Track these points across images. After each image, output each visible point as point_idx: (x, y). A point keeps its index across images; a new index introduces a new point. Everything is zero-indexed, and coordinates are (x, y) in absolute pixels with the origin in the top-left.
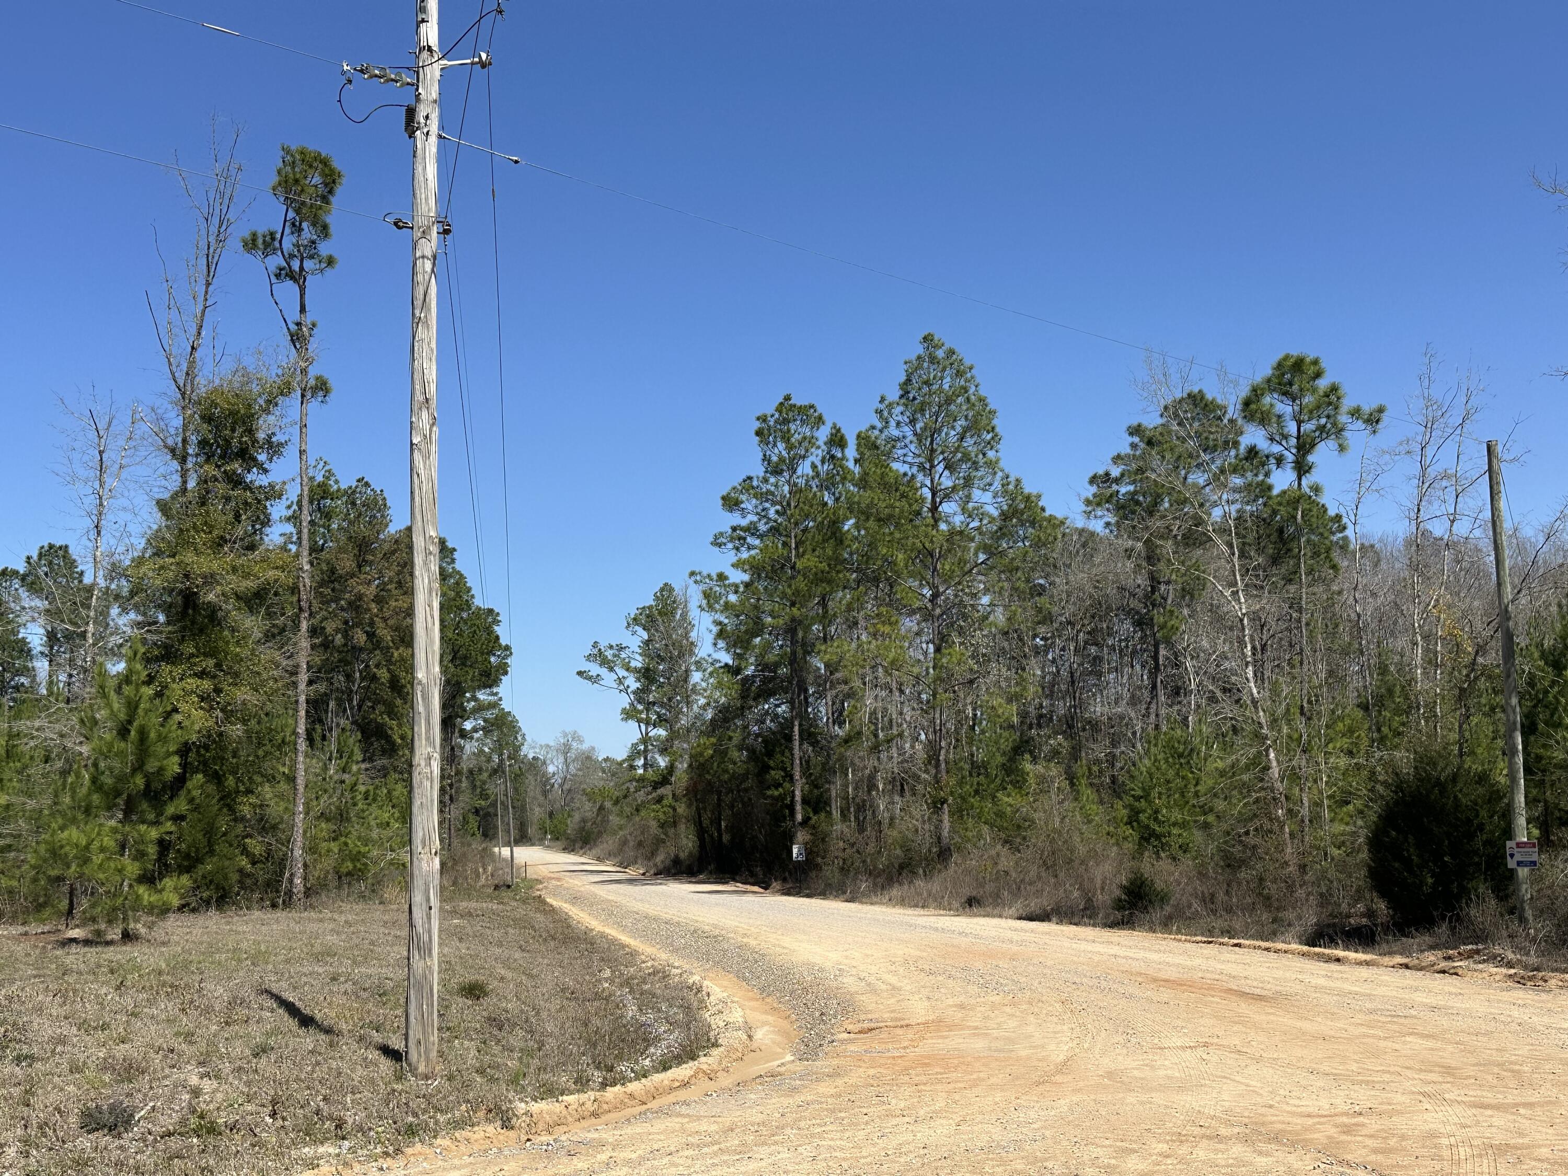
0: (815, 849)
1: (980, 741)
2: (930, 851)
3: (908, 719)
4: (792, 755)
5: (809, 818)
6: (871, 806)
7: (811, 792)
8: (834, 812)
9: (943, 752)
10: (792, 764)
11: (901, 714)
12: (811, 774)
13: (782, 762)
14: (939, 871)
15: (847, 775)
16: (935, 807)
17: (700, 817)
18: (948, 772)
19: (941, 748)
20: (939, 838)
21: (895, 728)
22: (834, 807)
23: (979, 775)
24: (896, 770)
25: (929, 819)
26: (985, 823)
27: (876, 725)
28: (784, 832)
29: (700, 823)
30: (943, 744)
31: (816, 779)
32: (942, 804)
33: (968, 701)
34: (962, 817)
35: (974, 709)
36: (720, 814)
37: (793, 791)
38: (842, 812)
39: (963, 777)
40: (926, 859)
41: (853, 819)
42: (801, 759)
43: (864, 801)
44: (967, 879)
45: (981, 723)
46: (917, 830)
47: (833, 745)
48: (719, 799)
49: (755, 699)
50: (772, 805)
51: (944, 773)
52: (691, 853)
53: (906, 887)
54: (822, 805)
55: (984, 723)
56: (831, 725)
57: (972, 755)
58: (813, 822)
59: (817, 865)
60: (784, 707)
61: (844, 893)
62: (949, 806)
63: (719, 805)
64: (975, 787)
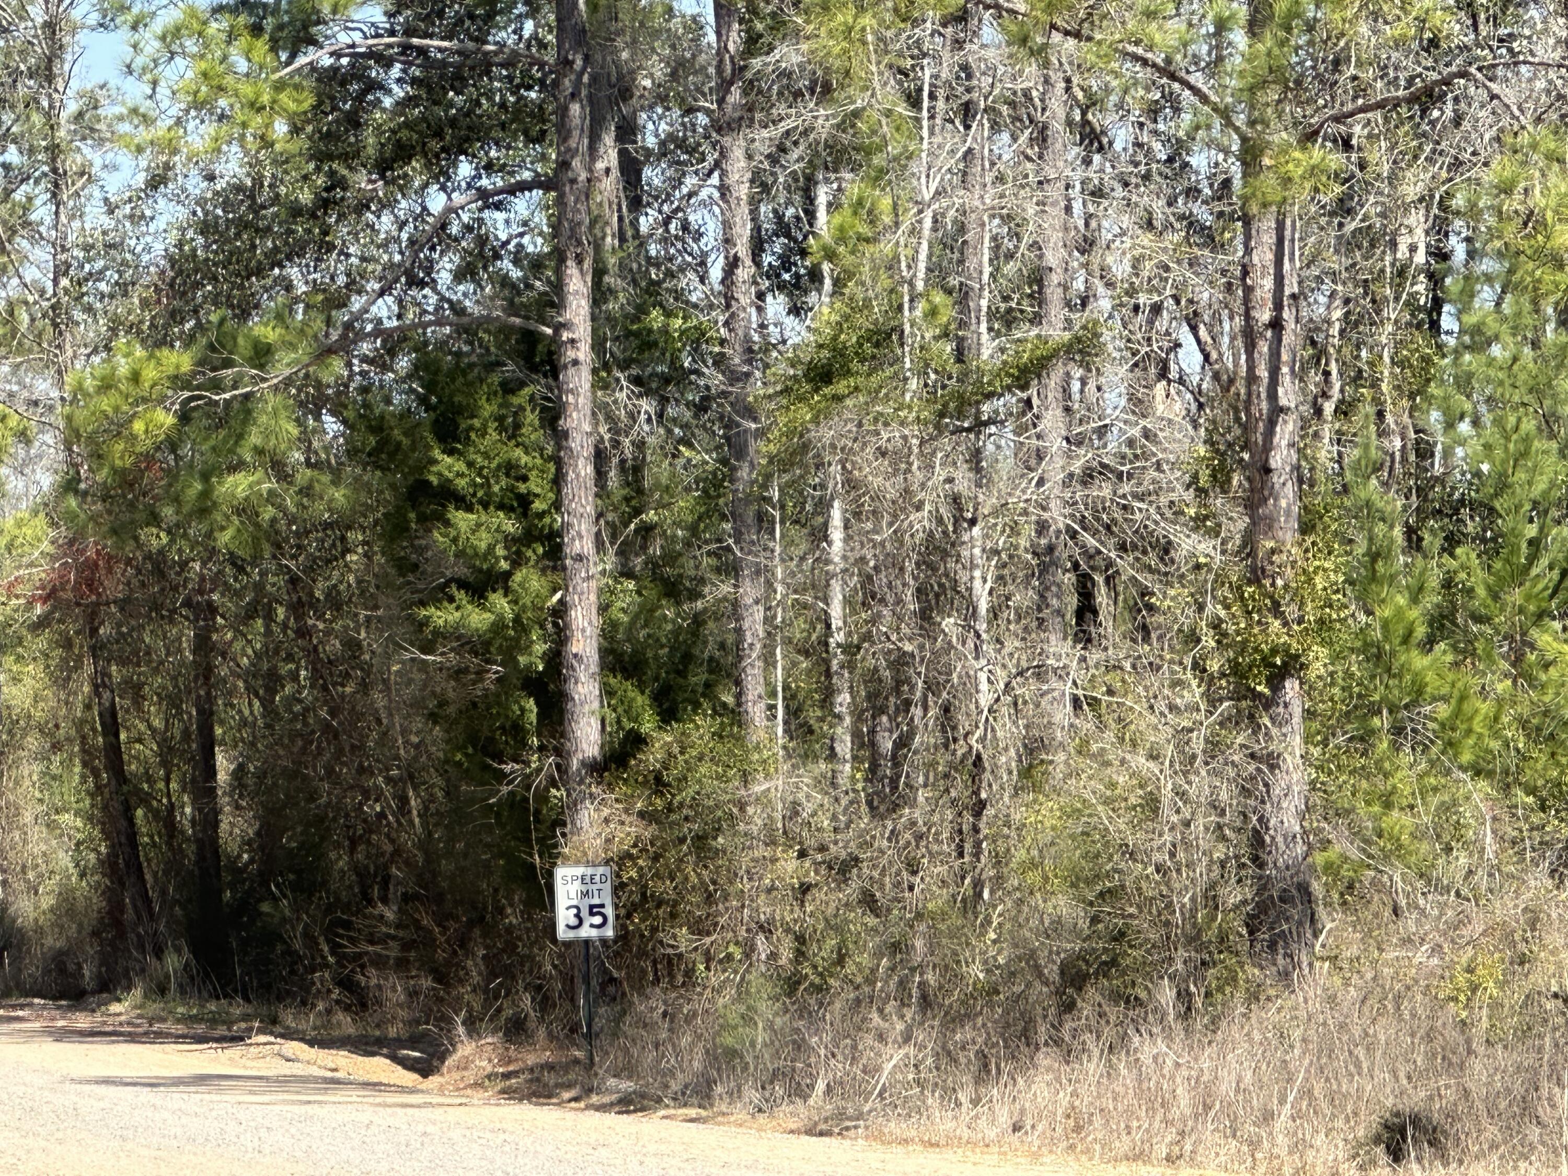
0: (665, 888)
1: (1464, 383)
2: (1211, 899)
3: (1121, 269)
4: (560, 436)
5: (636, 741)
6: (932, 687)
7: (646, 613)
8: (756, 711)
9: (1286, 431)
10: (558, 481)
11: (1087, 245)
12: (646, 530)
13: (510, 468)
14: (1254, 996)
15: (820, 535)
16: (1243, 693)
17: (111, 724)
18: (1306, 528)
19: (1277, 411)
20: (1257, 840)
21: (1056, 312)
22: (754, 686)
23: (1451, 542)
24: (1058, 517)
25: (1214, 747)
26: (1477, 772)
27: (962, 296)
28: (517, 804)
29: (114, 752)
30: (1288, 394)
31: (670, 558)
32: (1276, 680)
33: (1411, 189)
34: (1365, 738)
35: (1440, 228)
36: (207, 718)
37: (561, 610)
38: (793, 712)
39: (1374, 556)
40: (1194, 939)
41: (844, 748)
42: (600, 457)
43: (900, 661)
44: (1383, 1032)
45: (1468, 294)
46: (1152, 804)
47: (756, 388)
48: (203, 644)
49: (383, 167)
50: (458, 673)
51: (1287, 531)
52: (66, 898)
53: (1093, 1067)
54: (698, 678)
55: (1486, 295)
56: (745, 296)
57: (1424, 451)
58: (652, 757)
59: (673, 962)
60: (522, 205)
61: (800, 1092)
62: (1308, 690)
63: (206, 672)
64: (1431, 600)
